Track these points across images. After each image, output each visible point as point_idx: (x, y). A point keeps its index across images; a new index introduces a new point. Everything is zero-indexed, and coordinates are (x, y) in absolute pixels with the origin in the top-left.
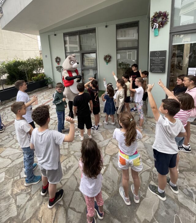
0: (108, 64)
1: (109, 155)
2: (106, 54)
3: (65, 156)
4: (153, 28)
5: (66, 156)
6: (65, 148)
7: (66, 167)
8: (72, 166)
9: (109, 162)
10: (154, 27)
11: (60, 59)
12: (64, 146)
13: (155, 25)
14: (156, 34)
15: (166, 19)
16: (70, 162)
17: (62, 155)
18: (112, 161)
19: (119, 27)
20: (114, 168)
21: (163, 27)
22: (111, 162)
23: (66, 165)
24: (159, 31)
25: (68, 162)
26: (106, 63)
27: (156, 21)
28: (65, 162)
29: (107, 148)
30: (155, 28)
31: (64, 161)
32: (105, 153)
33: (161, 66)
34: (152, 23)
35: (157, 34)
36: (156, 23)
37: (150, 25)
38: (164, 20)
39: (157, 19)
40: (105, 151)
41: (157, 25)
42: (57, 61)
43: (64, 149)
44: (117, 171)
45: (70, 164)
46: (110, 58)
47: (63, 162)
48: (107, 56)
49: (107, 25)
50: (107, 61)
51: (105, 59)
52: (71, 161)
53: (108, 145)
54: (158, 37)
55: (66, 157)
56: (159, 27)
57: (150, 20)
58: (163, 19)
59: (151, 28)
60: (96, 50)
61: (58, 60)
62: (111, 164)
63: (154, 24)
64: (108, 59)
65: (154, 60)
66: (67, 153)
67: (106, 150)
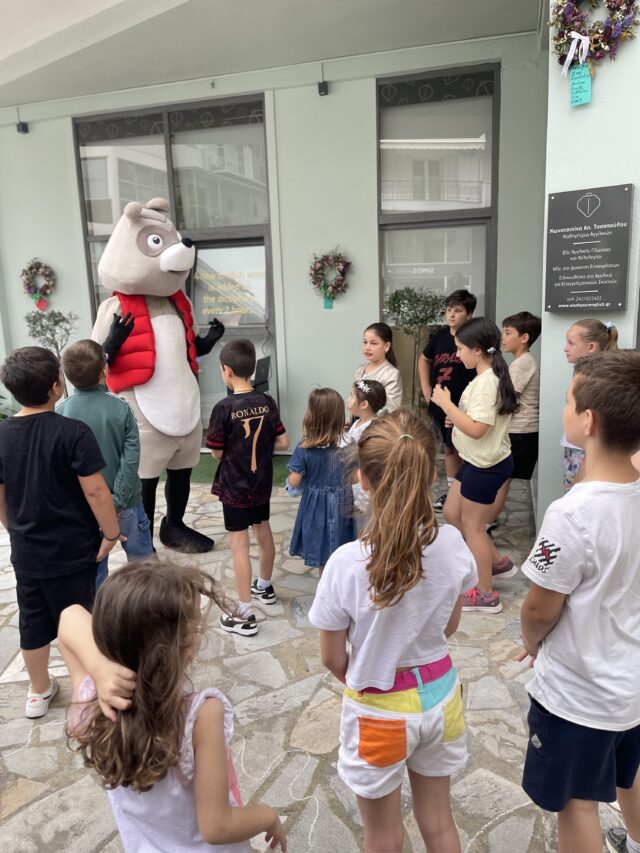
0: (335, 304)
1: (313, 755)
2: (324, 249)
3: (35, 779)
4: (562, 60)
5: (41, 779)
6: (43, 738)
7: (37, 839)
8: (76, 830)
9: (310, 791)
10: (570, 57)
11: (50, 274)
12: (38, 731)
13: (574, 44)
14: (580, 95)
15: (627, 12)
16: (64, 808)
17: (17, 776)
18: (326, 783)
19: (395, 94)
20: (336, 819)
21: (612, 53)
22: (318, 788)
23: (40, 826)
24: (593, 77)
25: (50, 812)
26: (321, 301)
27: (582, 20)
28: (34, 814)
29: (302, 720)
30: (574, 63)
31: (27, 805)
32: (286, 746)
33: (608, 271)
34: (561, 35)
35: (584, 97)
36: (578, 31)
37: (552, 44)
38: (618, 15)
39: (585, 12)
40: (289, 735)
41: (586, 41)
42: (31, 288)
43: (38, 744)
44: (349, 833)
45: (62, 822)
46: (343, 273)
47: (20, 815)
48: (326, 259)
49: (326, 79)
50: (326, 286)
51: (318, 275)
52: (71, 803)
53: (313, 704)
54: (592, 113)
55: (43, 787)
56: (596, 56)
57: (552, 18)
58: (613, 9)
59: (553, 59)
60: (268, 226)
61: (41, 282)
62: (318, 799)
63: (570, 40)
64: (332, 276)
65: (569, 244)
66: (49, 765)
67: (297, 732)
